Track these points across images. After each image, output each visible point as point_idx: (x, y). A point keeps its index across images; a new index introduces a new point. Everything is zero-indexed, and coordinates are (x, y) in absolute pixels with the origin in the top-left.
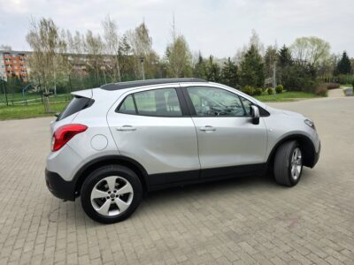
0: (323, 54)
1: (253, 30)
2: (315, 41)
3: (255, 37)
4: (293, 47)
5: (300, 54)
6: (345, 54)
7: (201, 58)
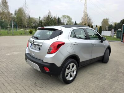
0: (70, 21)
1: (49, 10)
2: (68, 17)
3: (49, 13)
4: (61, 18)
5: (64, 20)
6: (75, 22)
7: (29, 17)
